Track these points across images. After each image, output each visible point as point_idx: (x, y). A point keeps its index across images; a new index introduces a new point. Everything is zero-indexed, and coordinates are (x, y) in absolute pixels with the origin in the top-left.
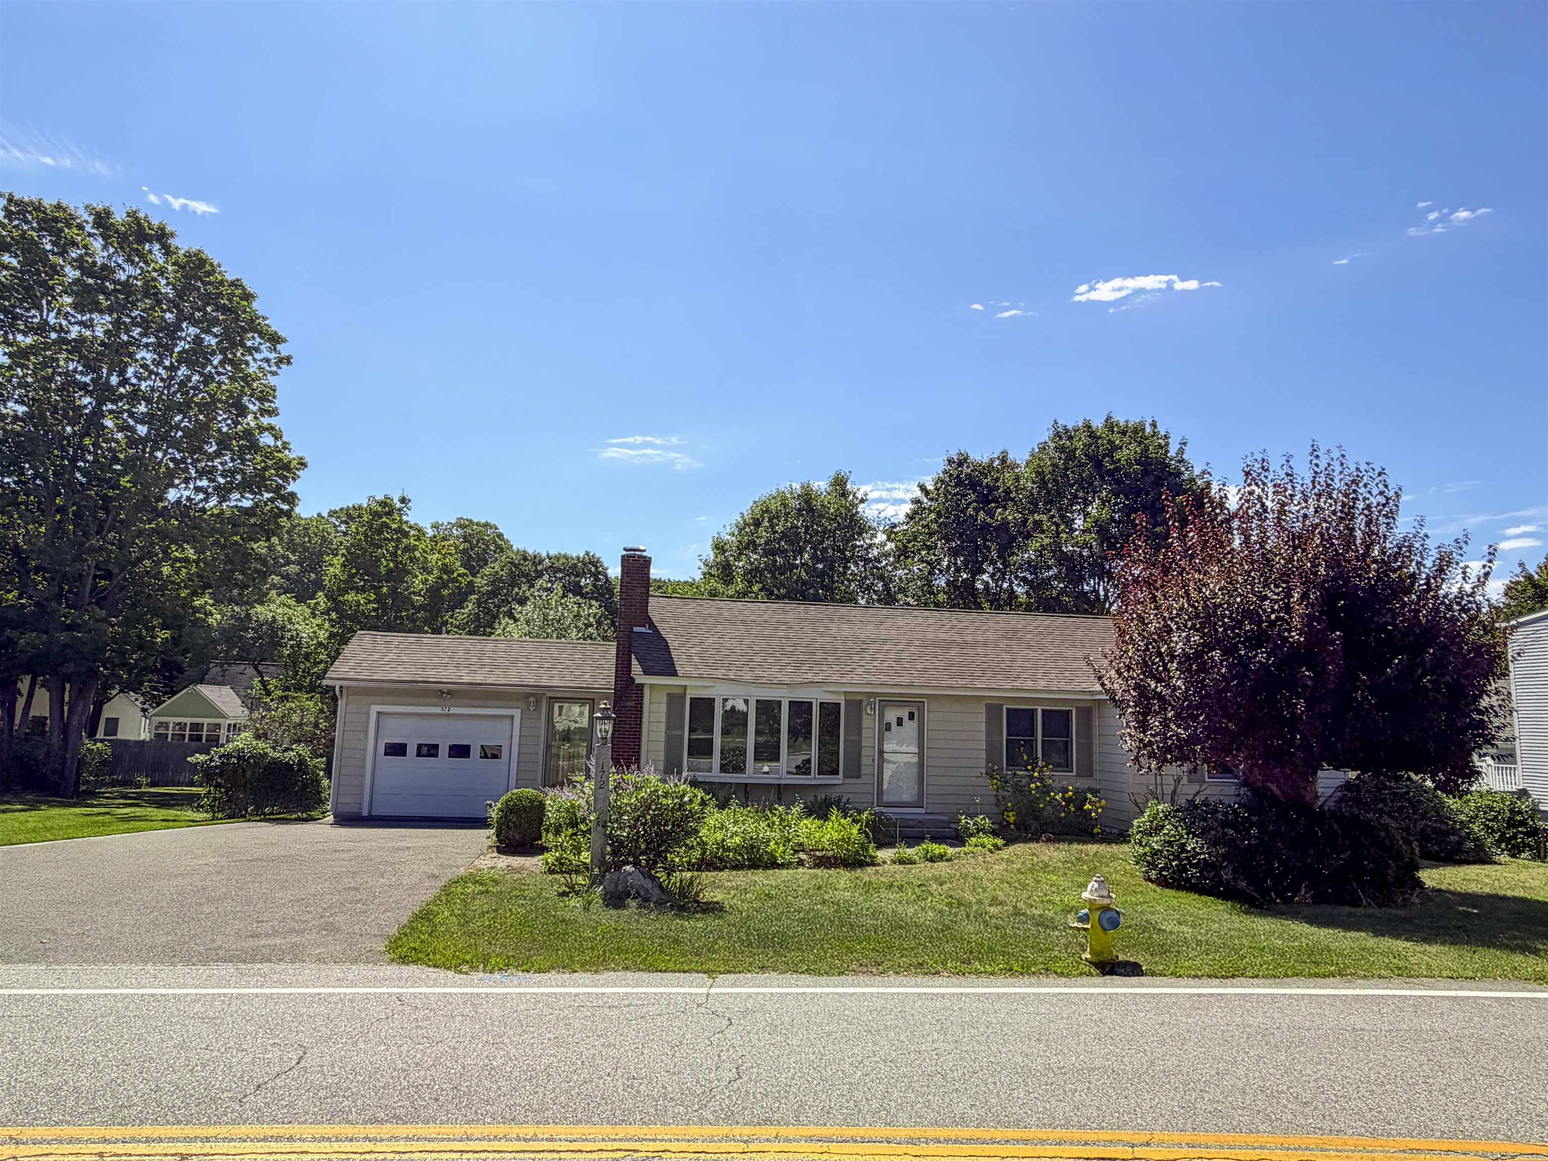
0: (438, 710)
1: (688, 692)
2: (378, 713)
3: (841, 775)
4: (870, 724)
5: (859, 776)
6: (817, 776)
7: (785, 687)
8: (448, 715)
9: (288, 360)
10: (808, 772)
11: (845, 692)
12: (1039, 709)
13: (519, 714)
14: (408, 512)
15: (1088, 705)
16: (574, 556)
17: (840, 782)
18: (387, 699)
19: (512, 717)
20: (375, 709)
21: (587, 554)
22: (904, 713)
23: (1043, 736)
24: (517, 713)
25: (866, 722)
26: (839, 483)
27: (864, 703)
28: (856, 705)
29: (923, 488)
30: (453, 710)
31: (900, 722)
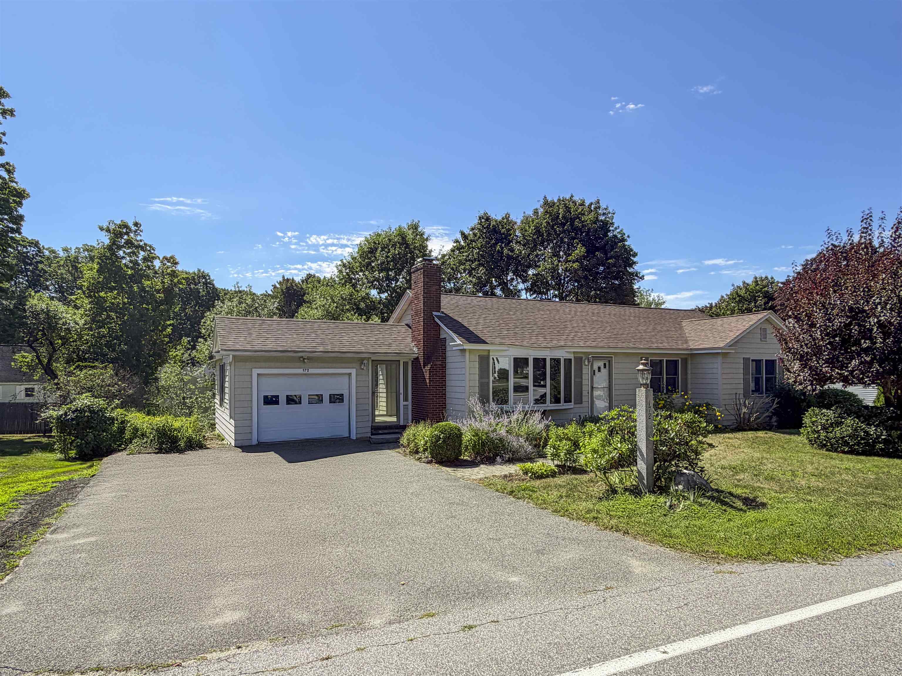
0: (300, 371)
1: (491, 354)
2: (258, 374)
3: (573, 403)
4: (586, 371)
5: (582, 403)
6: (550, 405)
7: (549, 349)
8: (305, 374)
9: (12, 112)
10: (544, 402)
11: (574, 352)
12: (665, 359)
13: (355, 373)
14: (141, 233)
15: (686, 357)
16: (191, 272)
17: (572, 407)
18: (263, 364)
19: (350, 374)
20: (255, 372)
21: (199, 270)
22: (601, 364)
23: (666, 375)
24: (353, 372)
25: (585, 371)
26: (415, 227)
27: (584, 358)
28: (579, 360)
29: (463, 234)
30: (311, 371)
31: (599, 368)
